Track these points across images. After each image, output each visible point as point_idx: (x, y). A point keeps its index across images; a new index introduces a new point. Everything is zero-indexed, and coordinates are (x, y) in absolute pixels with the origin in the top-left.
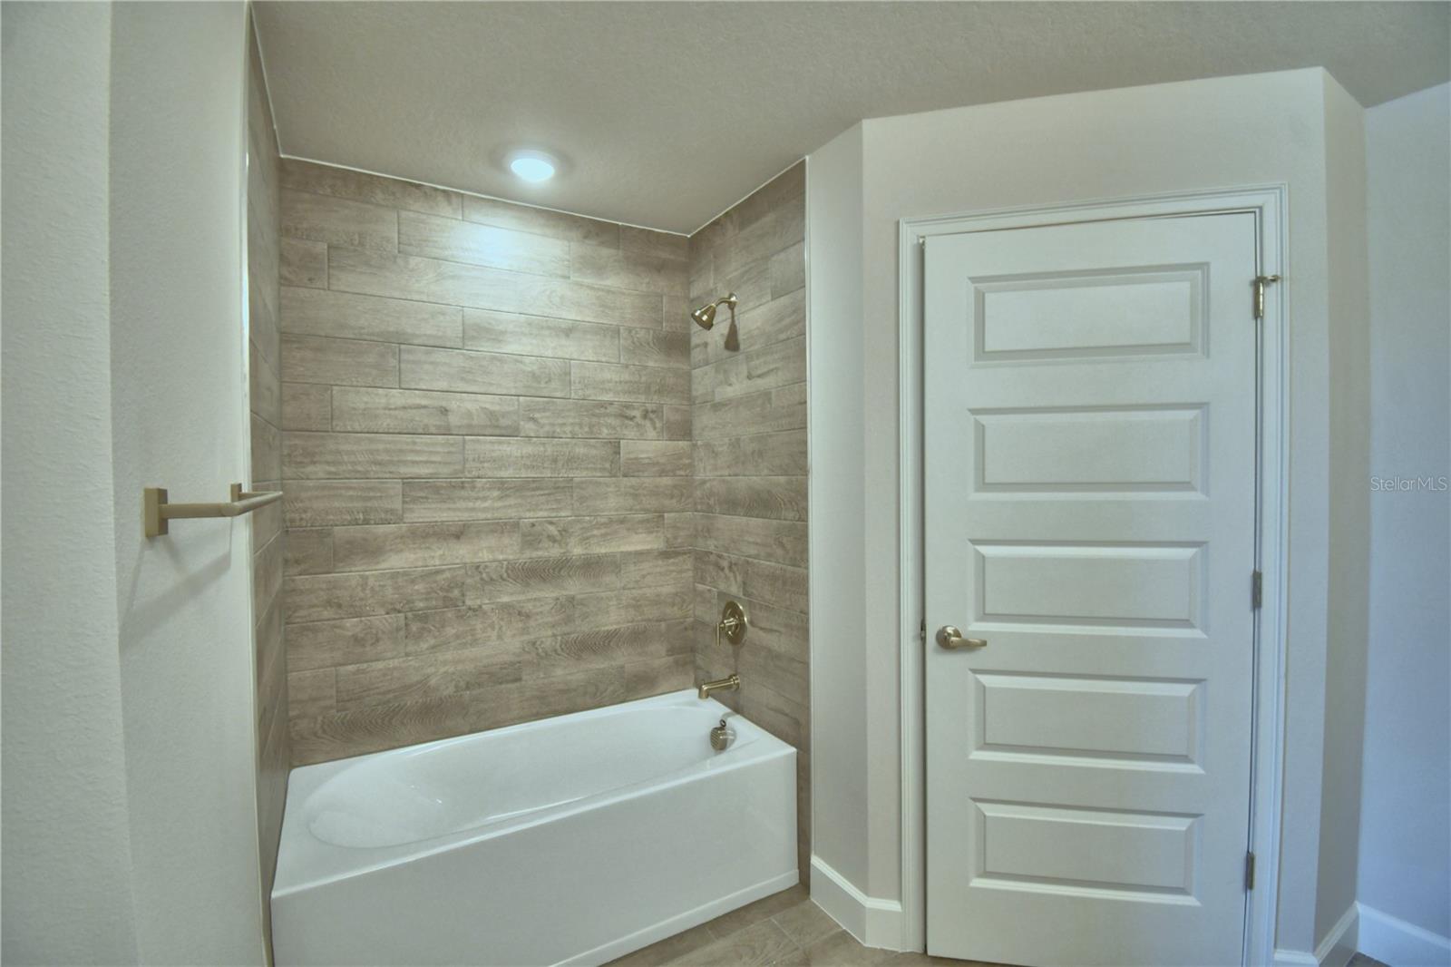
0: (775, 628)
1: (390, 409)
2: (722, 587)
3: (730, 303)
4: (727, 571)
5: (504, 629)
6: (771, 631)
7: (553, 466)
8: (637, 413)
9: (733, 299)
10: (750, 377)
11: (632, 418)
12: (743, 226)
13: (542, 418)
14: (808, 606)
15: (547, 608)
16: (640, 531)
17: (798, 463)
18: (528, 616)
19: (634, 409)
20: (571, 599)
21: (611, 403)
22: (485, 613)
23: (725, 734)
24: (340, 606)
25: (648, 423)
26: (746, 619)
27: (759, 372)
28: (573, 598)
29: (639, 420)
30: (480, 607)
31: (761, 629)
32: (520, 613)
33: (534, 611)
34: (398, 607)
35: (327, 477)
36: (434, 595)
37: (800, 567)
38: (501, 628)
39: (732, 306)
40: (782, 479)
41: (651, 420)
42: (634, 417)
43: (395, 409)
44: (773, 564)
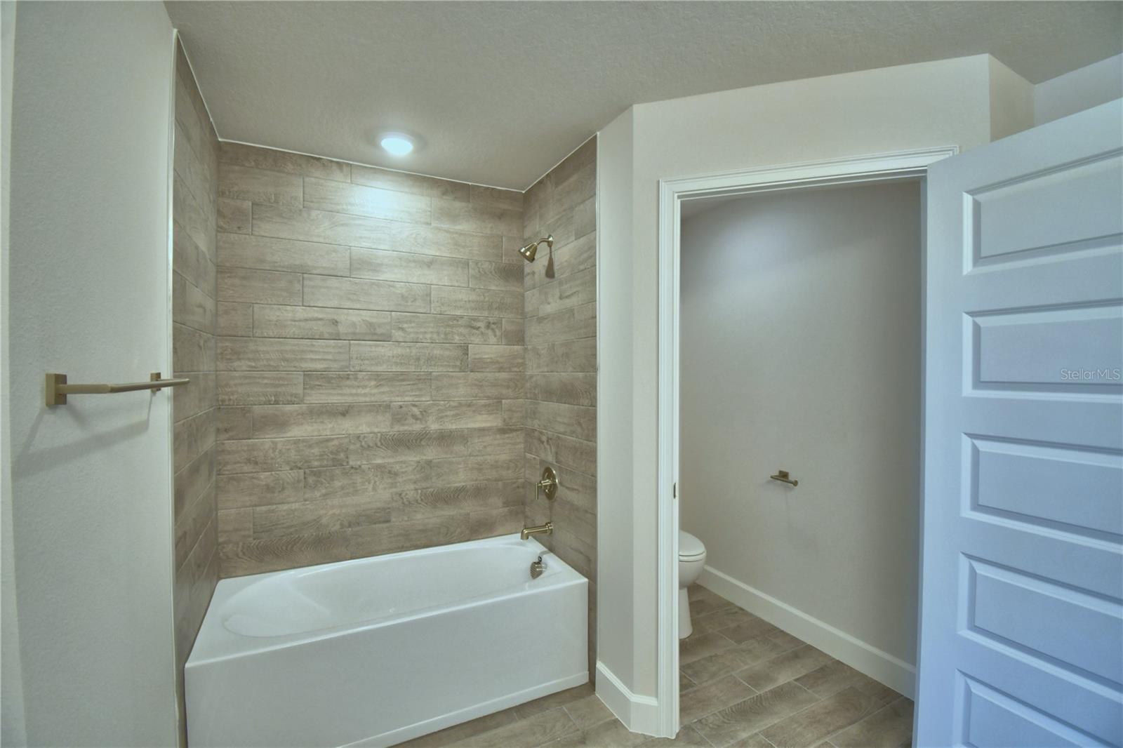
0: (576, 487)
1: (295, 321)
2: (543, 456)
3: (548, 242)
4: (545, 443)
5: (378, 483)
6: (573, 489)
7: (417, 363)
8: (482, 325)
9: (551, 239)
10: (561, 298)
11: (478, 328)
12: (557, 184)
13: (409, 328)
14: (596, 470)
15: (411, 468)
16: (483, 412)
17: (590, 364)
18: (396, 474)
19: (479, 321)
20: (429, 463)
21: (462, 317)
22: (364, 471)
23: (541, 567)
24: (256, 463)
25: (490, 332)
26: (557, 481)
27: (567, 294)
28: (431, 461)
29: (483, 329)
30: (360, 466)
31: (567, 488)
32: (390, 472)
33: (401, 470)
34: (299, 465)
35: (248, 369)
36: (326, 457)
37: (591, 441)
38: (375, 482)
39: (550, 244)
40: (581, 375)
41: (493, 329)
42: (479, 327)
43: (300, 321)
44: (574, 439)
